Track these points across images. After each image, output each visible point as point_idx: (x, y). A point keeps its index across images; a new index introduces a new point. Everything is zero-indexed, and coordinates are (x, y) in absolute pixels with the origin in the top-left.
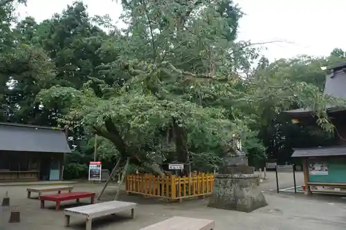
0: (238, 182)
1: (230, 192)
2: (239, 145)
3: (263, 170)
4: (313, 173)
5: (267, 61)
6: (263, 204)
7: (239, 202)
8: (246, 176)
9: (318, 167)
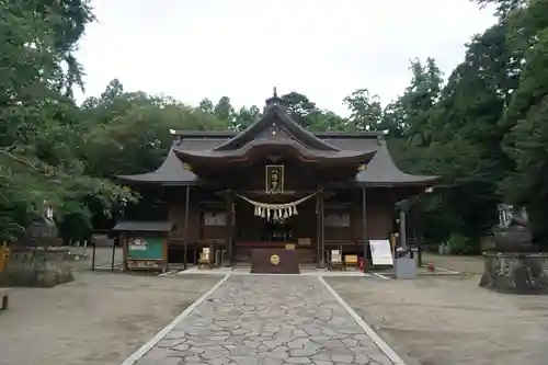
0: (41, 255)
1: (30, 267)
2: (50, 214)
3: (82, 245)
4: (133, 248)
5: (121, 87)
6: (69, 279)
7: (40, 277)
8: (53, 249)
9: (138, 242)
